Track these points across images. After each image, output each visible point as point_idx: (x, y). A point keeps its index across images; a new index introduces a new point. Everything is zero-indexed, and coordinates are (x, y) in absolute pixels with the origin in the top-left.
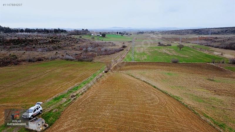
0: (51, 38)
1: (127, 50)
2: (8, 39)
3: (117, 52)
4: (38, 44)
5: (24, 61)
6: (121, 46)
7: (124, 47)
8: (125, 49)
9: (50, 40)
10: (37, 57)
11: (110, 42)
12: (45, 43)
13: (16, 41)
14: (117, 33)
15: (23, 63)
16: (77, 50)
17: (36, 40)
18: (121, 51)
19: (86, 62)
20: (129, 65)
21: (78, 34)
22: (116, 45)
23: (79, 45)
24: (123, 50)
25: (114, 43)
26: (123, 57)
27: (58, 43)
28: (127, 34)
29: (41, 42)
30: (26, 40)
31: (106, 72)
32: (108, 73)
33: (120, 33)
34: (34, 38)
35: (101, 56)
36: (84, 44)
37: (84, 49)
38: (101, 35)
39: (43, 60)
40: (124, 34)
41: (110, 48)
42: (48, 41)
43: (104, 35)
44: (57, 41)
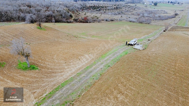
0: (115, 6)
1: (179, 18)
2: (88, 5)
3: (169, 18)
4: (107, 9)
5: (103, 20)
6: (172, 14)
7: (176, 15)
8: (177, 16)
9: (115, 7)
10: (110, 18)
11: (162, 10)
12: (112, 9)
13: (93, 7)
14: (169, 2)
15: (103, 21)
16: (135, 15)
17: (106, 7)
18: (174, 18)
19: (145, 24)
20: (183, 28)
21: (133, 3)
22: (168, 12)
23: (136, 12)
24: (175, 17)
25: (166, 11)
26: (176, 23)
27: (120, 9)
28: (178, 3)
29: (109, 8)
30: (99, 7)
31: (164, 31)
32: (166, 32)
33: (171, 2)
34: (104, 6)
35: (156, 21)
36: (140, 11)
37: (141, 15)
38: (153, 4)
39: (114, 21)
40: (175, 4)
41: (162, 15)
42: (113, 7)
43: (156, 4)
44: (119, 8)
